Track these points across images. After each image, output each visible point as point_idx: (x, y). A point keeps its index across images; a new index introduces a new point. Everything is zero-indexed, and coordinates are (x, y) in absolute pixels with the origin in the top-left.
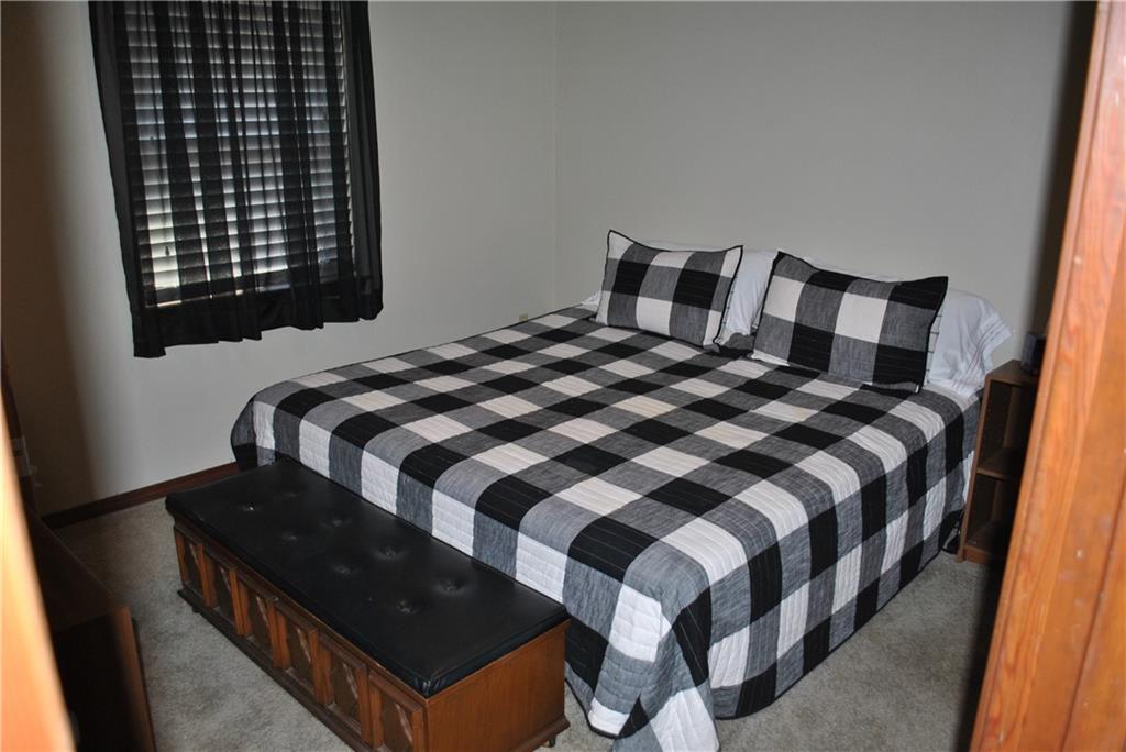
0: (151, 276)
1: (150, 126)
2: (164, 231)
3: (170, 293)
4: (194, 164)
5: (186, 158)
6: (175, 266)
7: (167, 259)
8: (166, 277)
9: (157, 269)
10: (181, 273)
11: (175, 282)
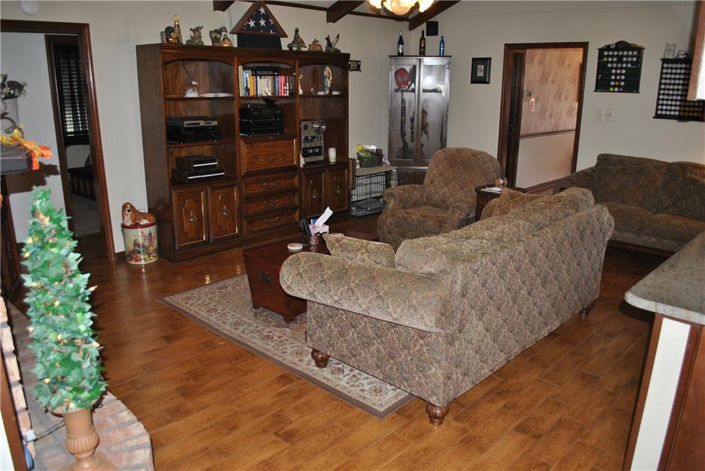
0: (66, 128)
1: (66, 92)
2: (70, 117)
3: (71, 133)
4: (77, 101)
5: (75, 100)
6: (72, 126)
7: (71, 124)
8: (70, 129)
9: (68, 126)
10: (74, 128)
11: (73, 130)
